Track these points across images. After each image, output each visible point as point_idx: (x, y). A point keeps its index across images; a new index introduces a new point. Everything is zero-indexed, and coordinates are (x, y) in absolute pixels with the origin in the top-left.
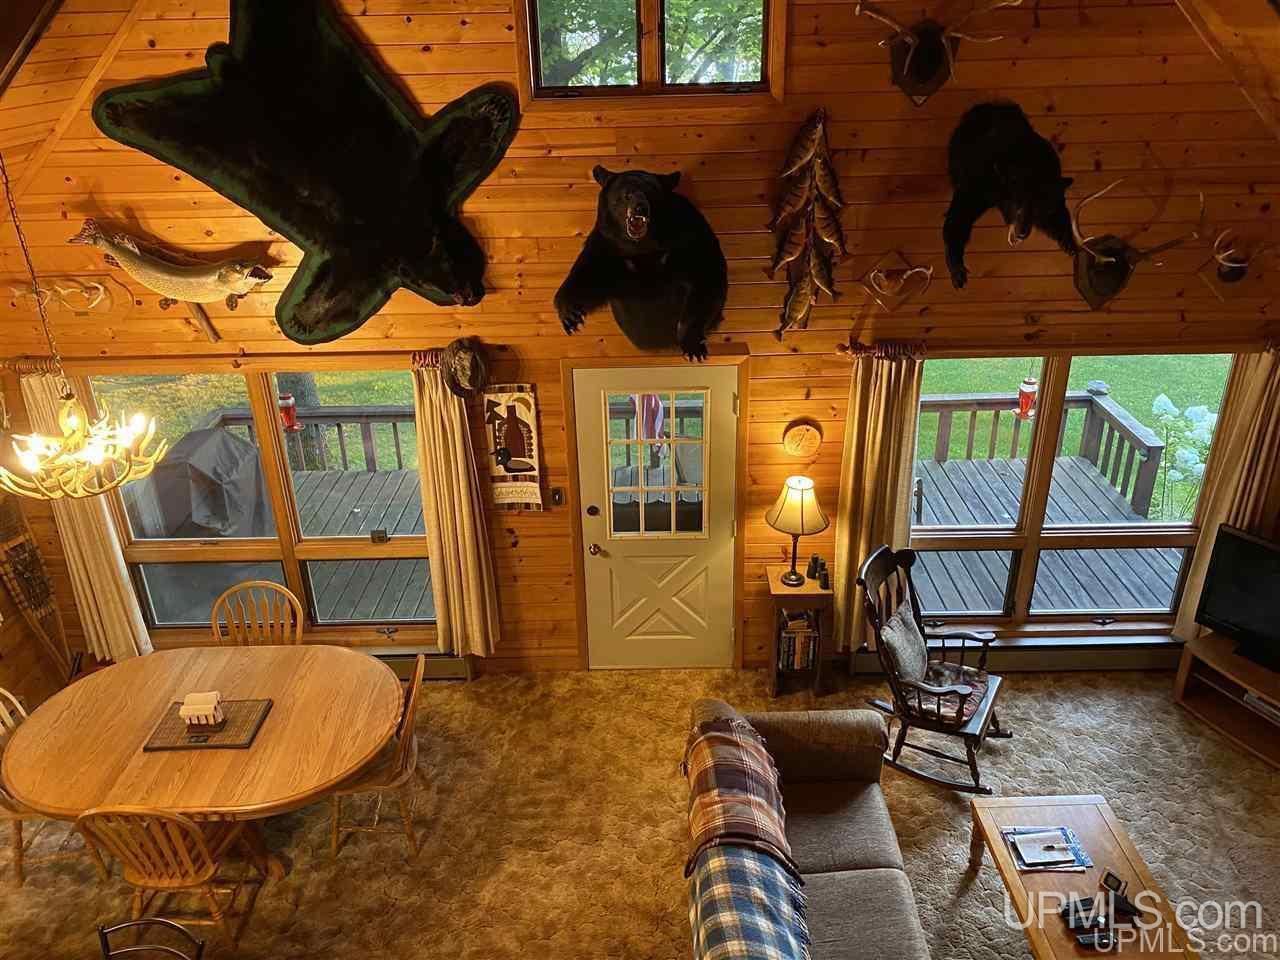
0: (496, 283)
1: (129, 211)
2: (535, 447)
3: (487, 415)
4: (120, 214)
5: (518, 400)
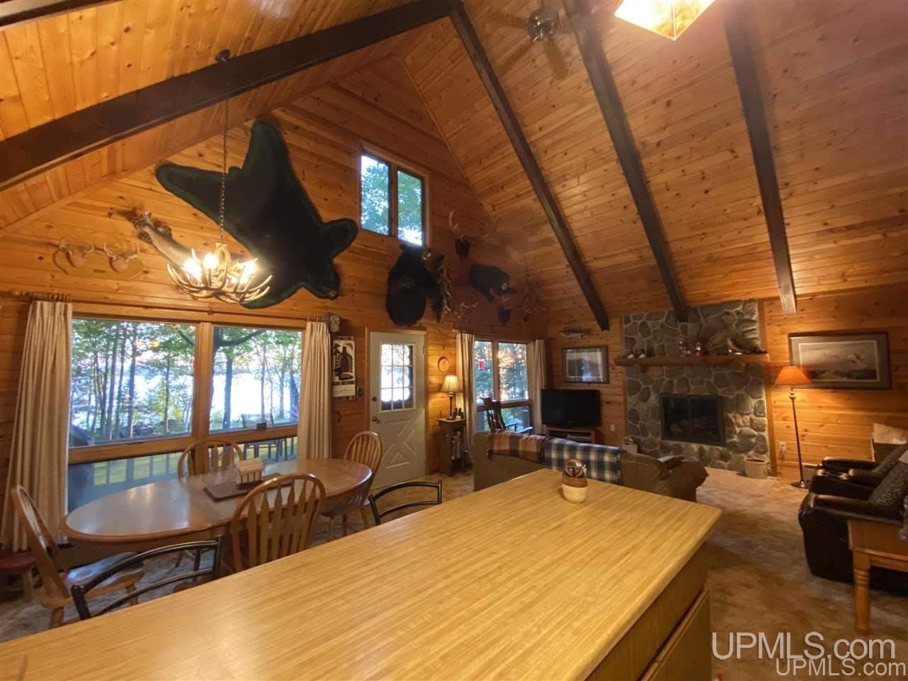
0: (344, 292)
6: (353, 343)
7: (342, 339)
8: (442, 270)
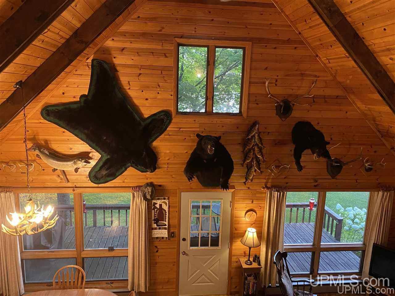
0: (160, 166)
1: (46, 141)
2: (167, 218)
3: (153, 207)
4: (43, 142)
5: (163, 202)
6: (167, 201)
7: (158, 199)
8: (254, 136)
